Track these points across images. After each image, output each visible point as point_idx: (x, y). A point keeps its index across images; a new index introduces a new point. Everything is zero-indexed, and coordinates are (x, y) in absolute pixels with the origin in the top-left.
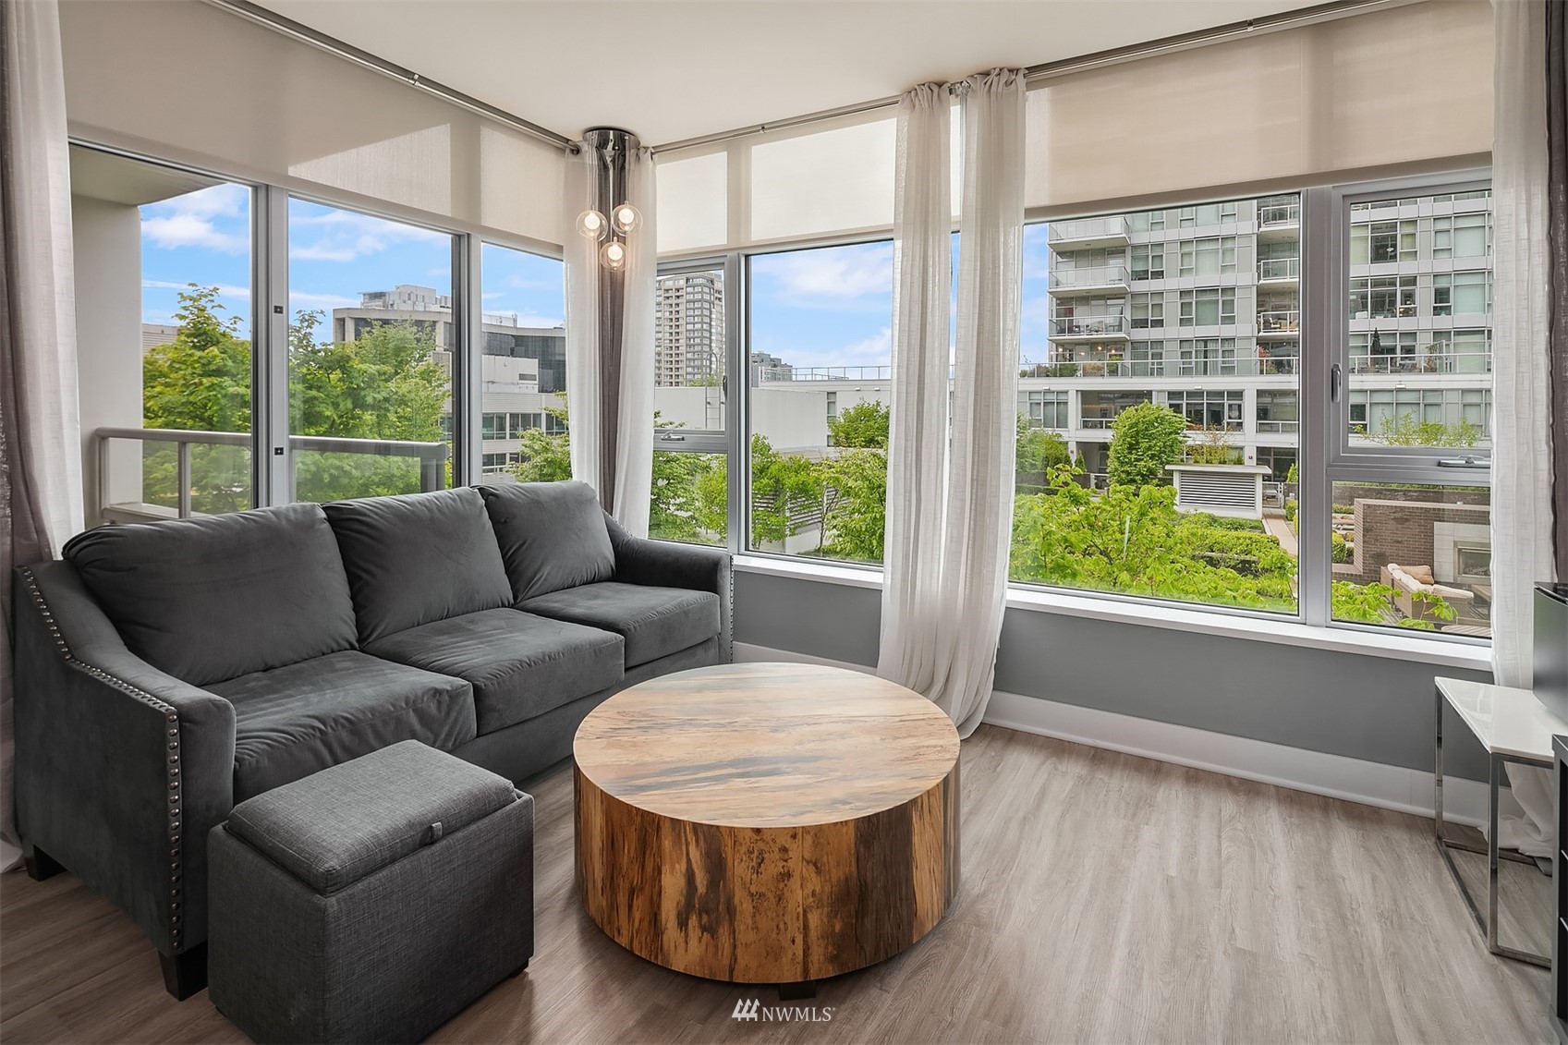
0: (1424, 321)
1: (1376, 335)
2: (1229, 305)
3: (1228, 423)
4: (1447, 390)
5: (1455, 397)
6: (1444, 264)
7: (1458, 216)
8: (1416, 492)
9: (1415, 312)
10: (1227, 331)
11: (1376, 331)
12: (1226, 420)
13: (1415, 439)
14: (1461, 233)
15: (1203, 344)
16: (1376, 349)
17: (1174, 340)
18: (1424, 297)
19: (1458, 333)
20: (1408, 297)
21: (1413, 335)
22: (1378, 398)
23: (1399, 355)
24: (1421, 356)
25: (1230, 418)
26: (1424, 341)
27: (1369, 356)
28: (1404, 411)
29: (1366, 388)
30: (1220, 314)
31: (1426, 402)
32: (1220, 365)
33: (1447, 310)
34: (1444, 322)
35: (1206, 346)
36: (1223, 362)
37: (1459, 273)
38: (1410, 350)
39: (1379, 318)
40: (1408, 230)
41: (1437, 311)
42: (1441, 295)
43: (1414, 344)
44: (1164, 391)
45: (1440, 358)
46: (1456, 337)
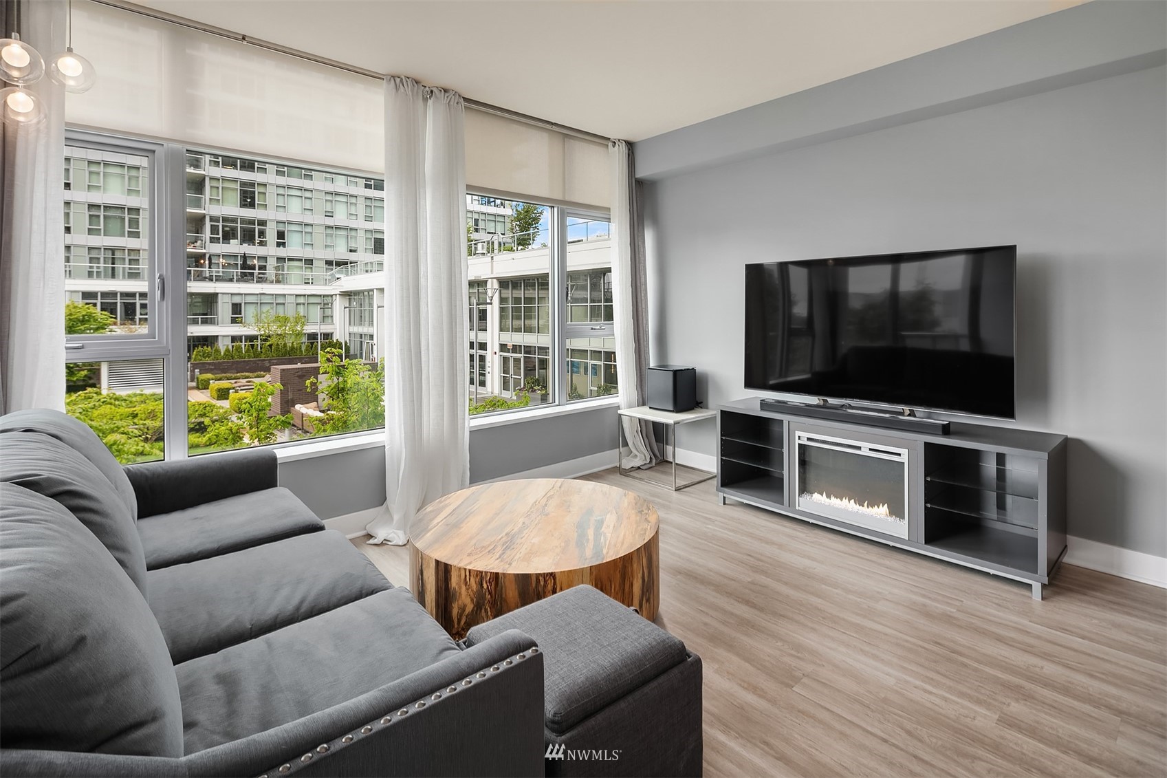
0: (271, 250)
1: (245, 257)
2: (134, 223)
3: (140, 319)
4: (288, 295)
5: (291, 299)
6: (282, 216)
7: (290, 187)
8: (275, 359)
9: (266, 243)
10: (132, 243)
11: (245, 254)
12: (138, 316)
13: (273, 326)
14: (290, 198)
15: (110, 252)
16: (244, 266)
17: (83, 246)
18: (271, 236)
19: (289, 260)
20: (262, 233)
21: (265, 258)
22: (250, 299)
23: (257, 271)
24: (271, 272)
25: (141, 314)
26: (271, 263)
27: (239, 271)
28: (265, 308)
29: (241, 292)
30: (127, 229)
31: (277, 302)
32: (127, 271)
33: (284, 244)
34: (282, 252)
35: (113, 254)
36: (130, 269)
37: (290, 223)
38: (263, 268)
39: (245, 245)
40: (262, 189)
41: (278, 245)
42: (281, 235)
43: (265, 264)
44: (78, 292)
45: (283, 274)
46: (290, 262)
